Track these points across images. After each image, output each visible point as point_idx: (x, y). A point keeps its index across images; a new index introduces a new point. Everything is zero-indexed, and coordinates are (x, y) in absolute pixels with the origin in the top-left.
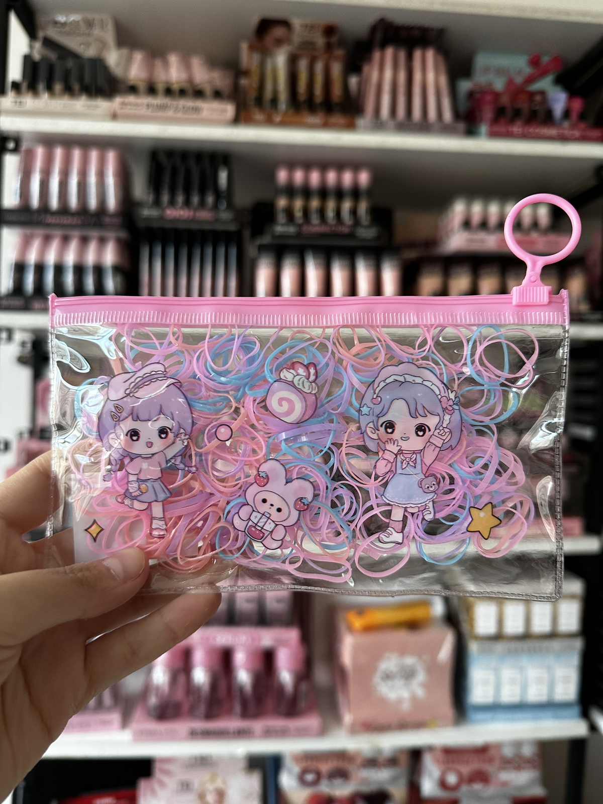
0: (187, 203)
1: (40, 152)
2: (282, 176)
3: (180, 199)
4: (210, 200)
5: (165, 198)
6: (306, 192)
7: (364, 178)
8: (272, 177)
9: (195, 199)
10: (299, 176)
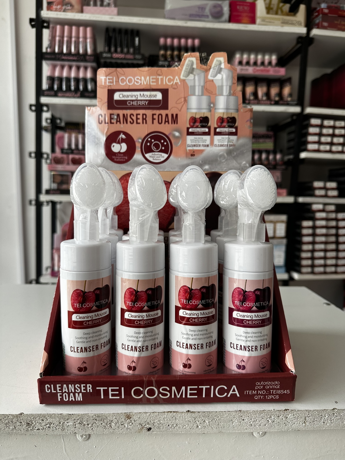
0: (122, 52)
1: (58, 27)
2: (162, 41)
3: (119, 50)
4: (131, 50)
5: (113, 49)
6: (172, 48)
7: (197, 42)
8: (158, 41)
9: (125, 50)
10: (169, 41)
